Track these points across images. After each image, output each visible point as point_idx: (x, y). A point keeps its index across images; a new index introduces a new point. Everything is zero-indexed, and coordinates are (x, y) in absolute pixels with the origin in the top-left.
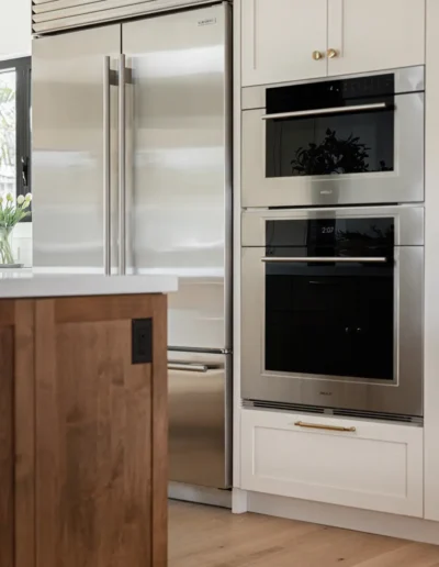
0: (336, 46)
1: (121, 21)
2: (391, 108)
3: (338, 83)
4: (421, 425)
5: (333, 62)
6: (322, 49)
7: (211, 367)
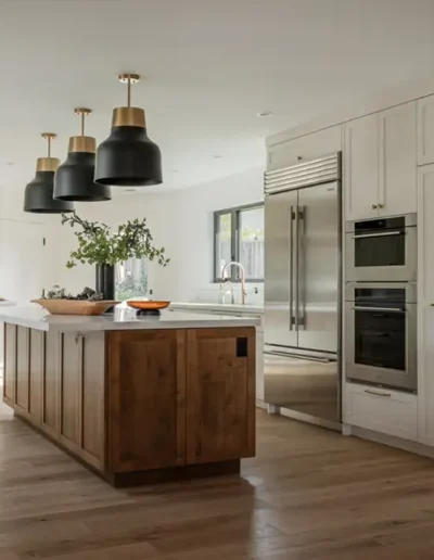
0: (382, 202)
1: (298, 188)
2: (403, 233)
3: (384, 221)
4: (416, 394)
5: (380, 210)
6: (376, 204)
7: (331, 360)
